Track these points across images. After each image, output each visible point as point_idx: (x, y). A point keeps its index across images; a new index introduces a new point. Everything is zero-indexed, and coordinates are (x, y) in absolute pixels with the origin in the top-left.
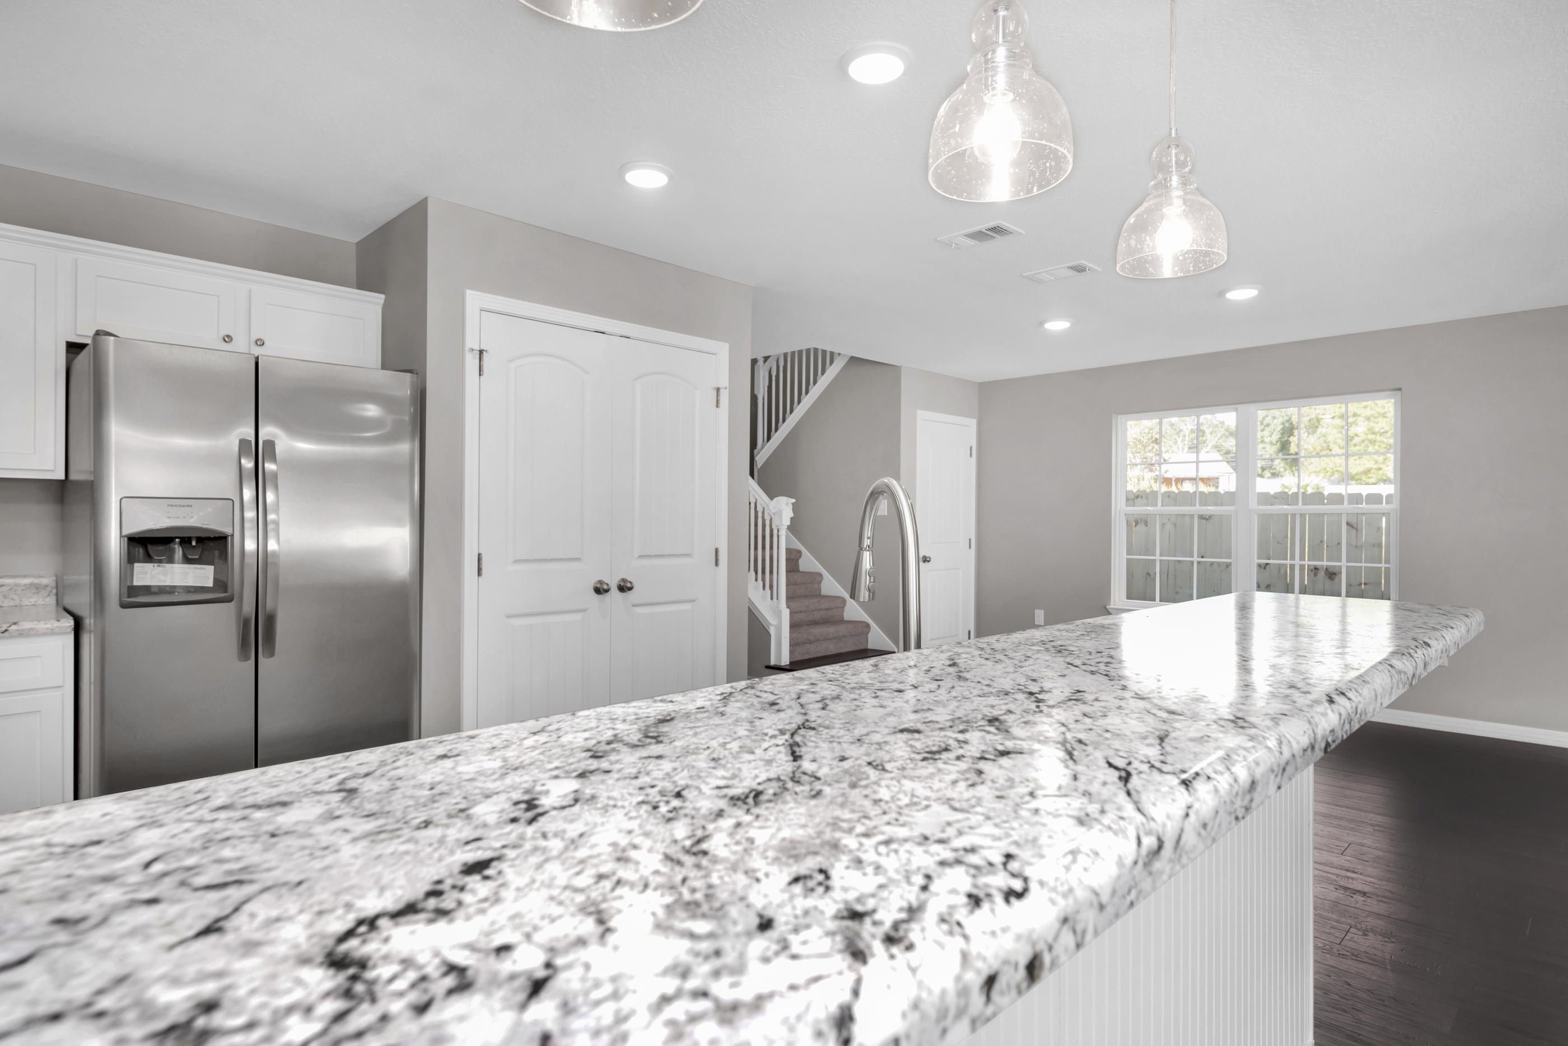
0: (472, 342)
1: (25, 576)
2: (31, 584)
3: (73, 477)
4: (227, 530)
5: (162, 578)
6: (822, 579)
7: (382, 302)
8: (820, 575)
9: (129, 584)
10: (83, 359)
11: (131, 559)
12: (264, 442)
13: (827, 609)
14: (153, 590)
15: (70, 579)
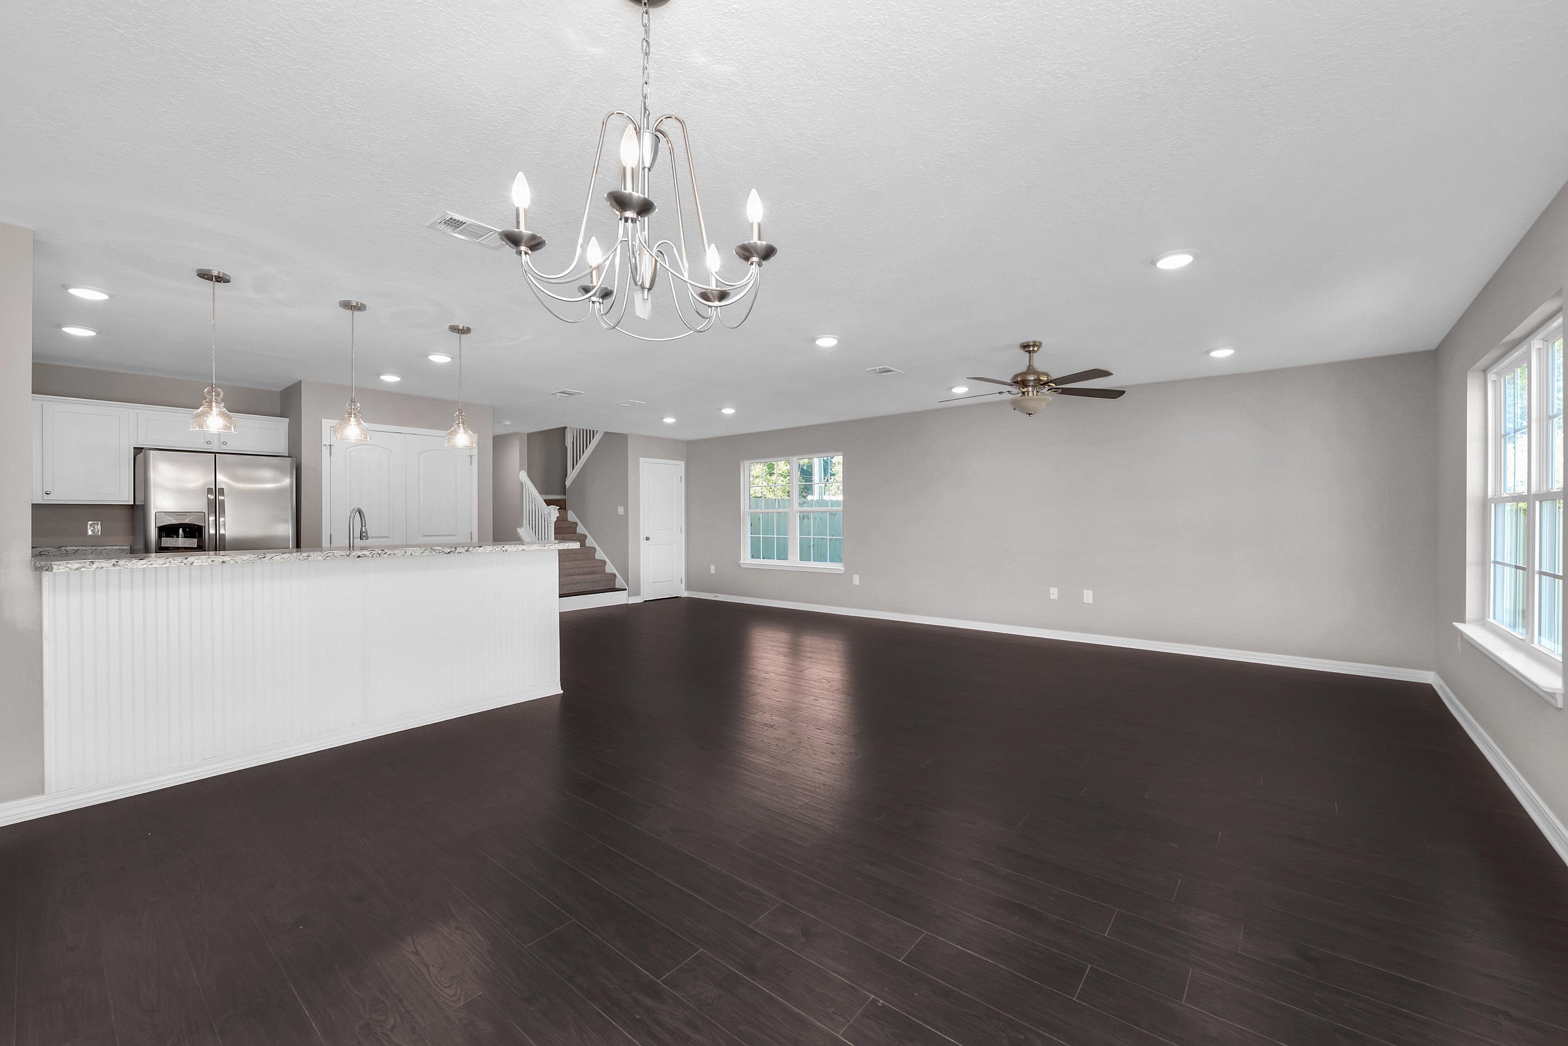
0: (325, 441)
1: (116, 546)
2: (119, 549)
3: (136, 503)
4: (202, 524)
5: (175, 544)
6: (596, 550)
7: (288, 421)
8: (594, 549)
9: (159, 546)
10: (140, 456)
11: (160, 537)
12: (219, 489)
13: (592, 567)
14: (170, 548)
15: (136, 547)
